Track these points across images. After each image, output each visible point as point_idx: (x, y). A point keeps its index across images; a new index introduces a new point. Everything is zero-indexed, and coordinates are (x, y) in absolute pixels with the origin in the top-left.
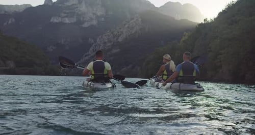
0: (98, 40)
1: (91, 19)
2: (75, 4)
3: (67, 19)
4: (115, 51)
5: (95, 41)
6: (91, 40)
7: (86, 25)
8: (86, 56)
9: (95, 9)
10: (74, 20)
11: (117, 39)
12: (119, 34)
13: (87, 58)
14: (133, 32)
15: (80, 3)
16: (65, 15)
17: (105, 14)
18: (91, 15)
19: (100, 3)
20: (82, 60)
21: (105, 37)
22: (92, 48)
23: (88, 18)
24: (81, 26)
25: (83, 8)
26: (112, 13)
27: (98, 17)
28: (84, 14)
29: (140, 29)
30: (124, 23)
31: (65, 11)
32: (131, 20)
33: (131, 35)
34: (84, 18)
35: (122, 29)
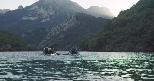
0: (52, 30)
1: (47, 17)
2: (37, 9)
3: (32, 18)
4: (61, 36)
5: (50, 31)
6: (47, 30)
7: (43, 21)
8: (45, 39)
9: (49, 12)
10: (36, 18)
11: (63, 30)
12: (64, 26)
13: (45, 41)
14: (71, 25)
15: (40, 8)
16: (31, 15)
17: (54, 14)
18: (46, 15)
19: (52, 8)
20: (42, 42)
21: (56, 29)
22: (48, 35)
23: (45, 17)
24: (40, 21)
25: (42, 11)
26: (59, 13)
27: (51, 16)
28: (42, 14)
29: (76, 24)
30: (66, 20)
31: (30, 13)
32: (70, 19)
33: (70, 27)
34: (42, 17)
35: (65, 24)
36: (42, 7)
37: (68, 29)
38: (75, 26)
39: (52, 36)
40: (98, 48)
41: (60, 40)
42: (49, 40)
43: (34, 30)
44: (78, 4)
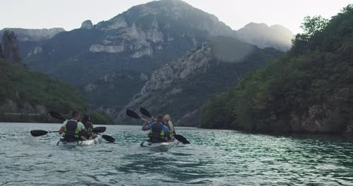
0: (153, 76)
1: (144, 47)
2: (123, 28)
3: (111, 47)
4: (175, 91)
5: (149, 78)
6: (144, 77)
7: (137, 55)
8: (136, 97)
9: (149, 34)
10: (121, 49)
11: (178, 75)
12: (182, 68)
13: (137, 100)
14: (200, 66)
15: (130, 25)
16: (110, 42)
17: (163, 41)
18: (143, 41)
19: (157, 26)
20: (131, 104)
21: (163, 73)
22: (145, 87)
23: (140, 47)
24: (130, 56)
25: (134, 33)
26: (172, 39)
27: (154, 45)
28: (135, 40)
29: (210, 62)
30: (188, 53)
31: (108, 36)
32: (197, 49)
33: (197, 69)
34: (134, 46)
35: (185, 62)
36: (134, 25)
37: (190, 74)
38: (209, 65)
39: (154, 90)
41: (171, 101)
42: (145, 99)
43: (114, 75)
44: (217, 19)
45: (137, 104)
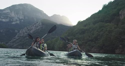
0: (20, 31)
1: (17, 20)
2: (9, 12)
3: (4, 19)
5: (19, 32)
6: (16, 31)
7: (14, 23)
8: (14, 39)
9: (19, 16)
10: (8, 20)
11: (30, 32)
12: (31, 29)
13: (14, 40)
14: (38, 29)
15: (11, 12)
16: (3, 17)
17: (24, 18)
18: (16, 18)
19: (22, 13)
20: (12, 41)
21: (24, 30)
22: (17, 35)
23: (15, 20)
24: (11, 23)
25: (13, 15)
26: (27, 18)
27: (20, 20)
28: (13, 17)
29: (41, 28)
30: (33, 24)
31: (3, 15)
32: (37, 23)
33: (36, 30)
34: (13, 19)
35: (32, 27)
36: (13, 12)
37: (34, 32)
38: (41, 29)
39: (20, 37)
40: (63, 49)
41: (27, 41)
42: (17, 39)
43: (5, 30)
44: (43, 12)
45: (14, 41)
